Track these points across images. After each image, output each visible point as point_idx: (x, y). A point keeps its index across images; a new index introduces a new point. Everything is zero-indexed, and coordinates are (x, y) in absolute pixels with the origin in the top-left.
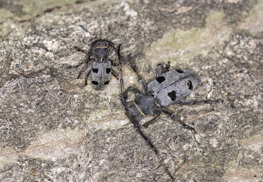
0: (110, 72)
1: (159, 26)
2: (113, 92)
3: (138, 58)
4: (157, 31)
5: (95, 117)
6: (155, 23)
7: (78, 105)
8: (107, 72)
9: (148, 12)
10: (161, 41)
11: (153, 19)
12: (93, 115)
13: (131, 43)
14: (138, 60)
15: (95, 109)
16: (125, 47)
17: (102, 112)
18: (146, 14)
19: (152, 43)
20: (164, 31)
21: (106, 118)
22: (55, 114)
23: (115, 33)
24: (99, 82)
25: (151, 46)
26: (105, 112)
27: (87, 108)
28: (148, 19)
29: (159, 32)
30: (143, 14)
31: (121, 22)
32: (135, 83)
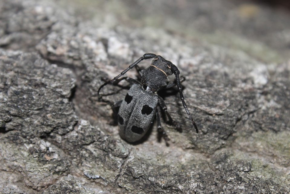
0: (148, 114)
1: (284, 116)
2: (144, 155)
3: (217, 134)
4: (275, 120)
5: (90, 170)
6: (281, 109)
7: (77, 137)
8: (142, 111)
9: (282, 89)
10: (271, 137)
11: (282, 102)
12: (88, 165)
13: (218, 105)
14: (216, 136)
15: (97, 160)
16: (207, 105)
17: (105, 171)
18: (277, 90)
19: (257, 131)
20: (286, 126)
21: (106, 184)
22: (31, 123)
23: (211, 82)
24: (125, 120)
25: (253, 135)
26: (109, 174)
27: (86, 150)
28: (276, 98)
29: (278, 123)
30: (274, 87)
31: (234, 78)
32: (187, 165)
